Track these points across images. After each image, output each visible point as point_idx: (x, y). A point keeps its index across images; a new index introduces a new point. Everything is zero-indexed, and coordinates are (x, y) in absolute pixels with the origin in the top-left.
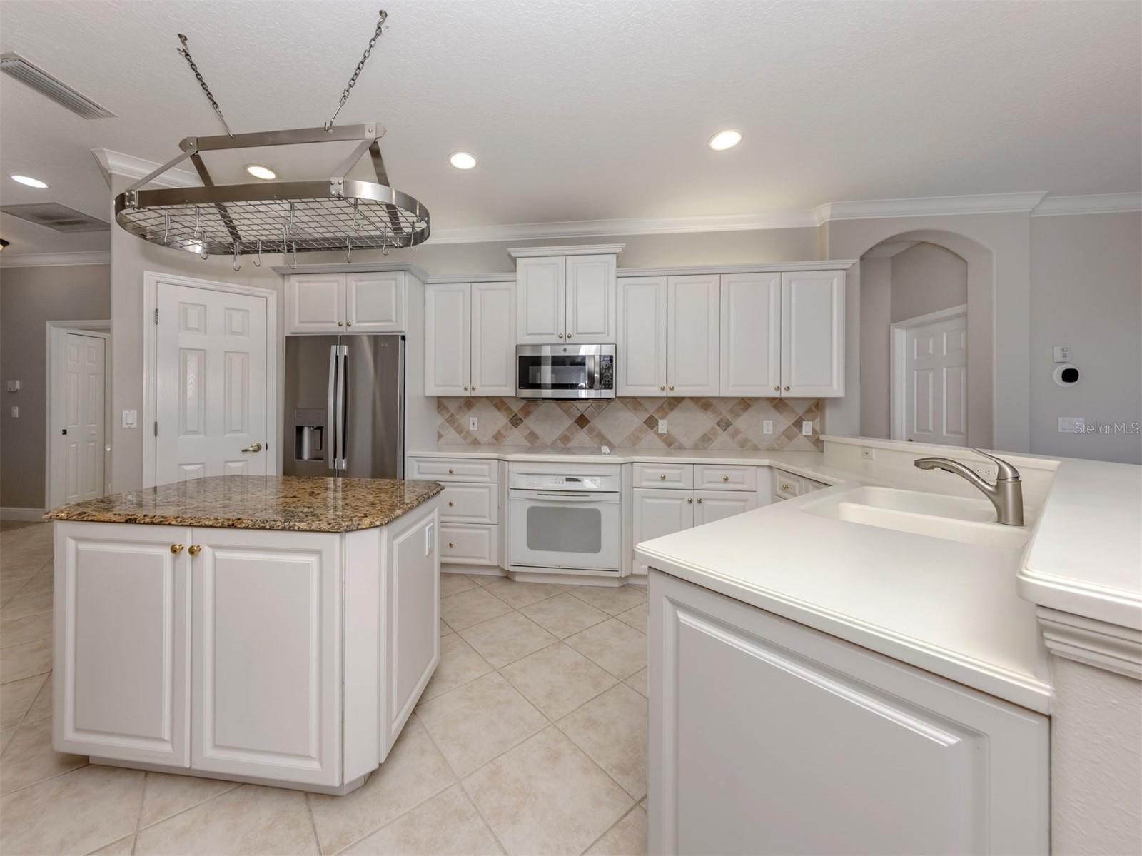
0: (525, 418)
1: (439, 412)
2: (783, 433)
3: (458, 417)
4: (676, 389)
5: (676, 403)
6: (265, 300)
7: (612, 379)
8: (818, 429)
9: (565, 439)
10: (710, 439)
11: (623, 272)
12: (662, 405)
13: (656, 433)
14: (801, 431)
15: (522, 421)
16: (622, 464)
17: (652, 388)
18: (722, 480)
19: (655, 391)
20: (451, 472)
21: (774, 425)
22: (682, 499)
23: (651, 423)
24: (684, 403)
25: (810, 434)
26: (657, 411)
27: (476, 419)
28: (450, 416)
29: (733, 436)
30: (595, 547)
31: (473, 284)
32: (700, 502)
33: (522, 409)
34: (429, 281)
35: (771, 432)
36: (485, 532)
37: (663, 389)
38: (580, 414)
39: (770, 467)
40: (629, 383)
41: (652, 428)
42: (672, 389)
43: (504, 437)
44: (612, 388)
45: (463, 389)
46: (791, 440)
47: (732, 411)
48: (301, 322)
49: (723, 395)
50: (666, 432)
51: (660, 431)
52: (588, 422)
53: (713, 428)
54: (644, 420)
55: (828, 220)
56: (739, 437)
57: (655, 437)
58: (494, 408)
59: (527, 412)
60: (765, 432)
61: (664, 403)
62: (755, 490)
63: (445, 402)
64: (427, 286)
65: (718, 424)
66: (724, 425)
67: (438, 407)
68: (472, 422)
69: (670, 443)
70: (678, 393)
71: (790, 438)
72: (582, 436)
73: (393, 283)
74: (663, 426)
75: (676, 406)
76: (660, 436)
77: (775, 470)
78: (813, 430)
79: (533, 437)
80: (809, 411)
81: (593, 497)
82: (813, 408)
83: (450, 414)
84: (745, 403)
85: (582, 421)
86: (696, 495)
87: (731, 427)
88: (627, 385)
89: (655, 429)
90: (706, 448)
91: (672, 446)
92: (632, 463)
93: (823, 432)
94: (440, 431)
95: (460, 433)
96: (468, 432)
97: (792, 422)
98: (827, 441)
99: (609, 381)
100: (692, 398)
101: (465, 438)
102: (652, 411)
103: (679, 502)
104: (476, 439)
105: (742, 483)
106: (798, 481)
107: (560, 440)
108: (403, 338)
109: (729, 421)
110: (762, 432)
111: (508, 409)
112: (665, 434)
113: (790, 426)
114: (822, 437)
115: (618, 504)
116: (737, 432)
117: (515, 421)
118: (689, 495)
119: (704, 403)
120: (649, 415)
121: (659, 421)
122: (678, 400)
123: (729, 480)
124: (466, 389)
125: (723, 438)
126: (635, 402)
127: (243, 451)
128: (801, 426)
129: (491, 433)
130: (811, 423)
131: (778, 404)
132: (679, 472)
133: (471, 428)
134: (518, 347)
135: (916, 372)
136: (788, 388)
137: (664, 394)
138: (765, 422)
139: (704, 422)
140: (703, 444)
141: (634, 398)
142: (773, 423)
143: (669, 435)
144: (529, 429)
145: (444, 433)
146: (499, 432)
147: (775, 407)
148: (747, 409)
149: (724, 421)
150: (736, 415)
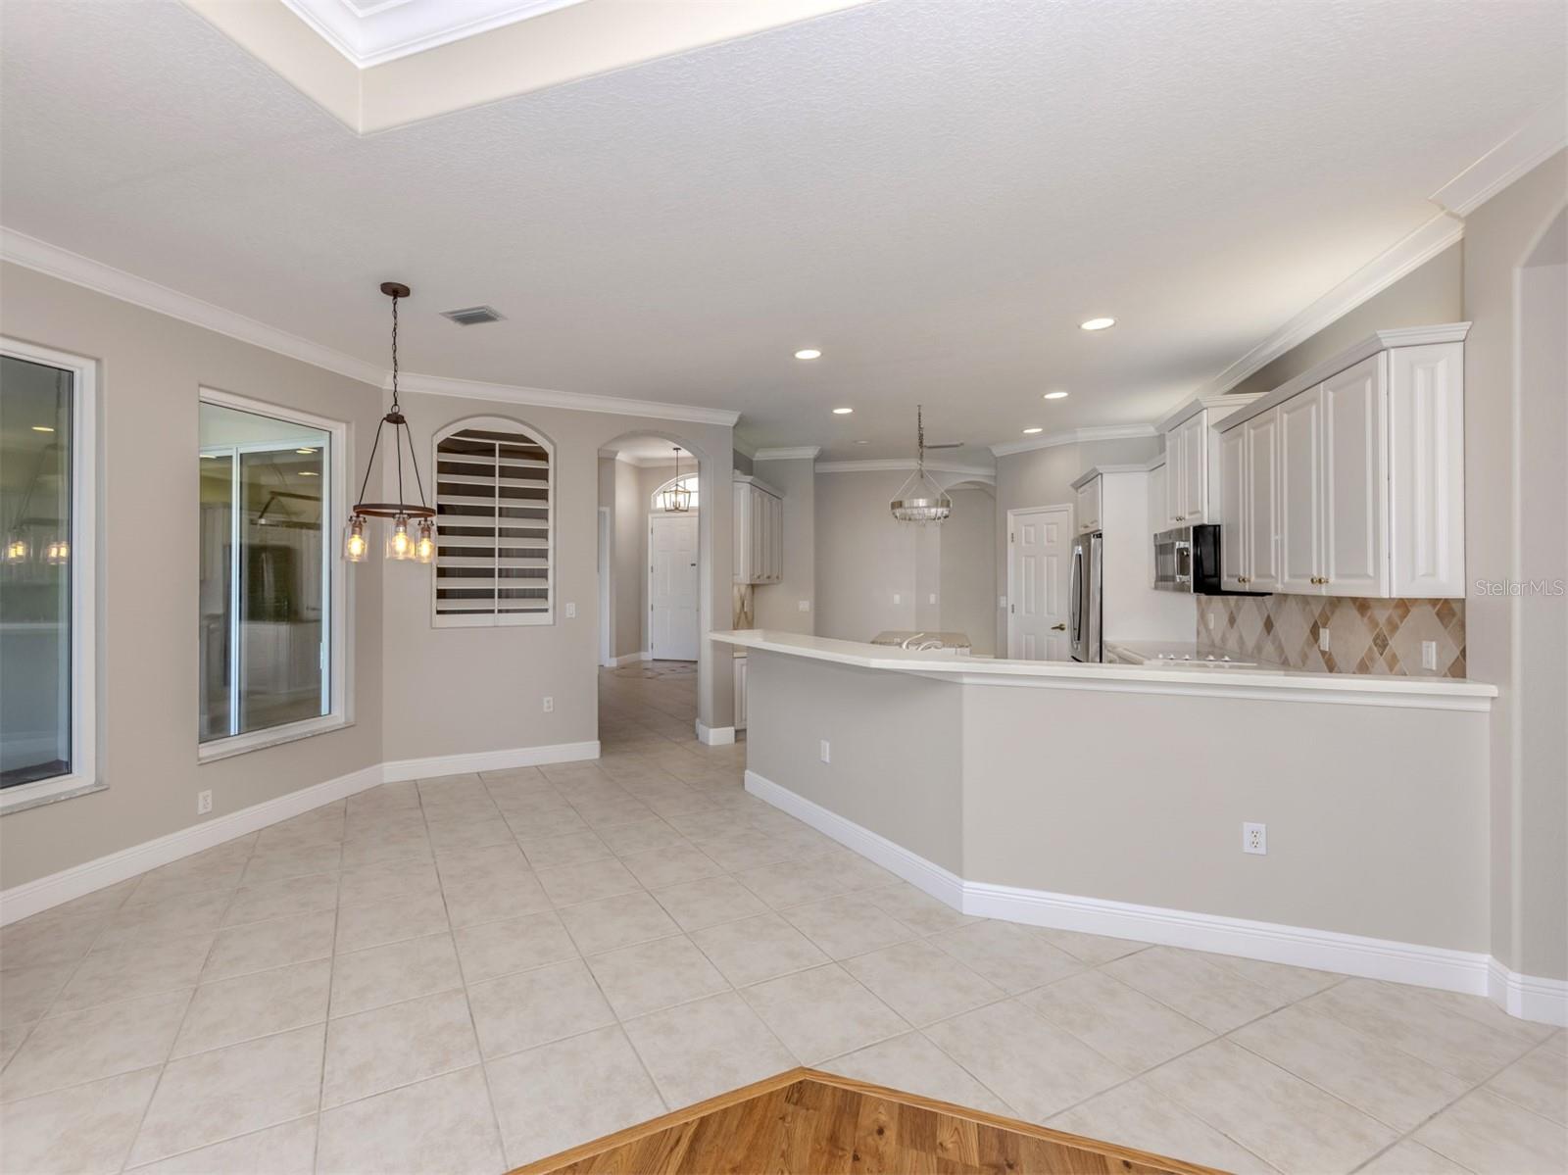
23: (1315, 632)
26: (1320, 616)
41: (1316, 641)
47: (1389, 621)
53: (1370, 649)
60: (1424, 661)
65: (1375, 642)
74: (1325, 638)
76: (1323, 653)
84: (1405, 608)
87: (1388, 648)
89: (1318, 643)
100: (1351, 599)
102: (1316, 614)
120: (1313, 622)
121: (1322, 630)
143: (1330, 654)
144: (1239, 630)
145: (1200, 630)
146: (1223, 634)
147: (1438, 615)
148: (1405, 618)
149: (1381, 637)
150: (1394, 628)
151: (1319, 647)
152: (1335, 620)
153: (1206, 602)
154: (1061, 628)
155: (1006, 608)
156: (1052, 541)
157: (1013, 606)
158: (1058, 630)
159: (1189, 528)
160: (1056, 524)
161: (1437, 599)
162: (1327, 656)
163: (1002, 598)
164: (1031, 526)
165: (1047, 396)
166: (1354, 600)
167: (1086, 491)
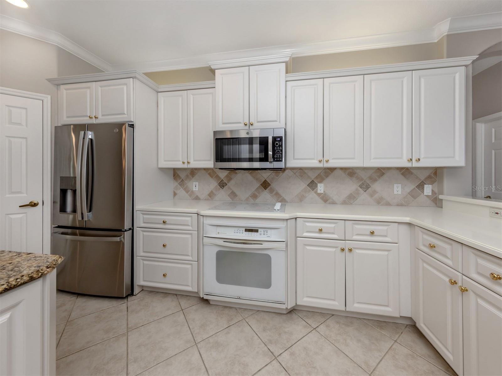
0: (228, 182)
1: (174, 179)
2: (409, 193)
3: (186, 182)
4: (330, 161)
5: (330, 172)
6: (42, 101)
7: (282, 154)
8: (436, 190)
9: (254, 196)
10: (355, 197)
11: (291, 76)
12: (320, 173)
13: (316, 192)
14: (423, 192)
15: (227, 184)
16: (287, 220)
17: (313, 161)
18: (369, 233)
19: (314, 163)
20: (164, 222)
21: (402, 188)
22: (337, 247)
23: (312, 185)
24: (335, 172)
25: (430, 194)
26: (317, 178)
27: (197, 183)
28: (181, 181)
29: (371, 196)
30: (267, 284)
31: (188, 91)
32: (350, 250)
33: (227, 176)
34: (160, 90)
35: (400, 193)
36: (189, 266)
37: (320, 161)
38: (264, 180)
39: (409, 224)
40: (295, 157)
41: (313, 190)
42: (327, 161)
43: (215, 195)
44: (281, 161)
45: (182, 163)
46: (415, 199)
47: (371, 178)
48: (68, 117)
49: (366, 165)
50: (323, 192)
51: (319, 192)
52: (269, 185)
53: (357, 190)
54: (307, 185)
55: (446, 34)
56: (376, 196)
57: (315, 195)
58: (208, 176)
59: (229, 178)
60: (395, 193)
61: (321, 172)
62: (396, 242)
63: (178, 172)
64: (159, 93)
65: (361, 187)
66: (365, 187)
67: (174, 176)
68: (195, 186)
69: (325, 199)
70: (332, 164)
71: (415, 197)
72: (265, 195)
73: (125, 87)
74: (321, 188)
75: (330, 174)
76: (319, 195)
77: (416, 227)
78: (432, 191)
79: (233, 195)
80: (429, 177)
81: (266, 245)
82: (433, 175)
83: (181, 180)
84: (381, 172)
85: (265, 185)
86: (348, 245)
87: (370, 189)
88: (294, 159)
89: (315, 190)
90: (351, 204)
91: (328, 202)
92: (296, 218)
93: (442, 193)
94: (175, 191)
95: (187, 192)
96: (192, 192)
97: (416, 185)
98: (444, 200)
99: (279, 156)
100: (341, 168)
101: (190, 196)
102: (313, 178)
103: (334, 250)
104: (197, 196)
105: (386, 236)
106: (451, 244)
107: (251, 197)
108: (132, 126)
109: (369, 185)
110: (393, 193)
111: (218, 177)
112: (323, 193)
113: (414, 188)
114: (441, 197)
115: (285, 251)
116: (375, 192)
117: (222, 185)
118: (341, 244)
119: (350, 172)
120: (310, 181)
121: (318, 184)
122: (332, 170)
123: (375, 234)
124: (183, 163)
125: (364, 196)
126: (301, 172)
127: (20, 207)
128: (423, 188)
129: (207, 192)
130: (430, 186)
131: (405, 172)
132: (333, 225)
133: (194, 189)
134: (215, 133)
135: (493, 151)
136: (419, 160)
137: (321, 165)
138: (395, 185)
139: (350, 186)
140: (350, 200)
141: (301, 169)
142: (401, 186)
143: (325, 194)
144: (231, 189)
145: (177, 192)
146: (212, 192)
147: (403, 174)
148: (382, 176)
149: (365, 185)
150: (374, 180)
152: (329, 179)
153: (187, 176)
162: (322, 195)
167: (89, 88)
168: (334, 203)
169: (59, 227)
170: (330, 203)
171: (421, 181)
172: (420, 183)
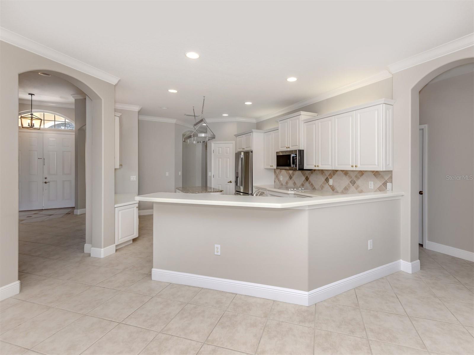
0: (292, 177)
1: (275, 174)
2: (378, 189)
6: (233, 144)
9: (303, 185)
10: (348, 189)
12: (331, 173)
14: (386, 189)
21: (374, 185)
23: (327, 180)
24: (338, 172)
25: (391, 190)
26: (329, 175)
29: (357, 189)
31: (273, 131)
34: (265, 132)
35: (372, 188)
38: (307, 176)
41: (327, 183)
44: (297, 166)
47: (356, 177)
48: (238, 149)
52: (309, 179)
53: (349, 184)
54: (325, 179)
56: (359, 189)
58: (286, 173)
59: (293, 174)
60: (370, 188)
65: (351, 182)
66: (353, 183)
67: (274, 172)
69: (333, 189)
71: (381, 191)
72: (307, 184)
73: (251, 136)
74: (331, 182)
75: (335, 174)
76: (330, 186)
79: (295, 183)
83: (277, 175)
84: (362, 173)
85: (307, 179)
87: (355, 184)
88: (307, 165)
89: (328, 183)
95: (279, 181)
97: (382, 183)
100: (341, 170)
102: (327, 175)
104: (282, 183)
108: (252, 152)
109: (355, 181)
110: (369, 187)
111: (289, 173)
113: (381, 186)
116: (358, 186)
119: (346, 173)
120: (326, 177)
121: (330, 179)
122: (336, 171)
124: (271, 166)
125: (353, 188)
126: (322, 172)
128: (387, 185)
129: (285, 181)
130: (391, 184)
134: (277, 152)
138: (370, 182)
139: (345, 181)
140: (345, 191)
141: (322, 170)
142: (373, 183)
143: (333, 186)
144: (294, 180)
145: (275, 181)
146: (287, 182)
147: (374, 175)
148: (362, 175)
149: (353, 181)
150: (358, 178)
151: (329, 184)
152: (335, 177)
153: (279, 172)
154: (231, 182)
155: (211, 176)
156: (228, 153)
157: (214, 175)
158: (230, 183)
159: (297, 150)
160: (229, 147)
161: (373, 171)
162: (332, 186)
163: (209, 172)
164: (220, 148)
165: (246, 103)
166: (342, 171)
167: (242, 137)
168: (337, 192)
169: (237, 191)
170: (335, 192)
171: (385, 181)
172: (385, 182)
